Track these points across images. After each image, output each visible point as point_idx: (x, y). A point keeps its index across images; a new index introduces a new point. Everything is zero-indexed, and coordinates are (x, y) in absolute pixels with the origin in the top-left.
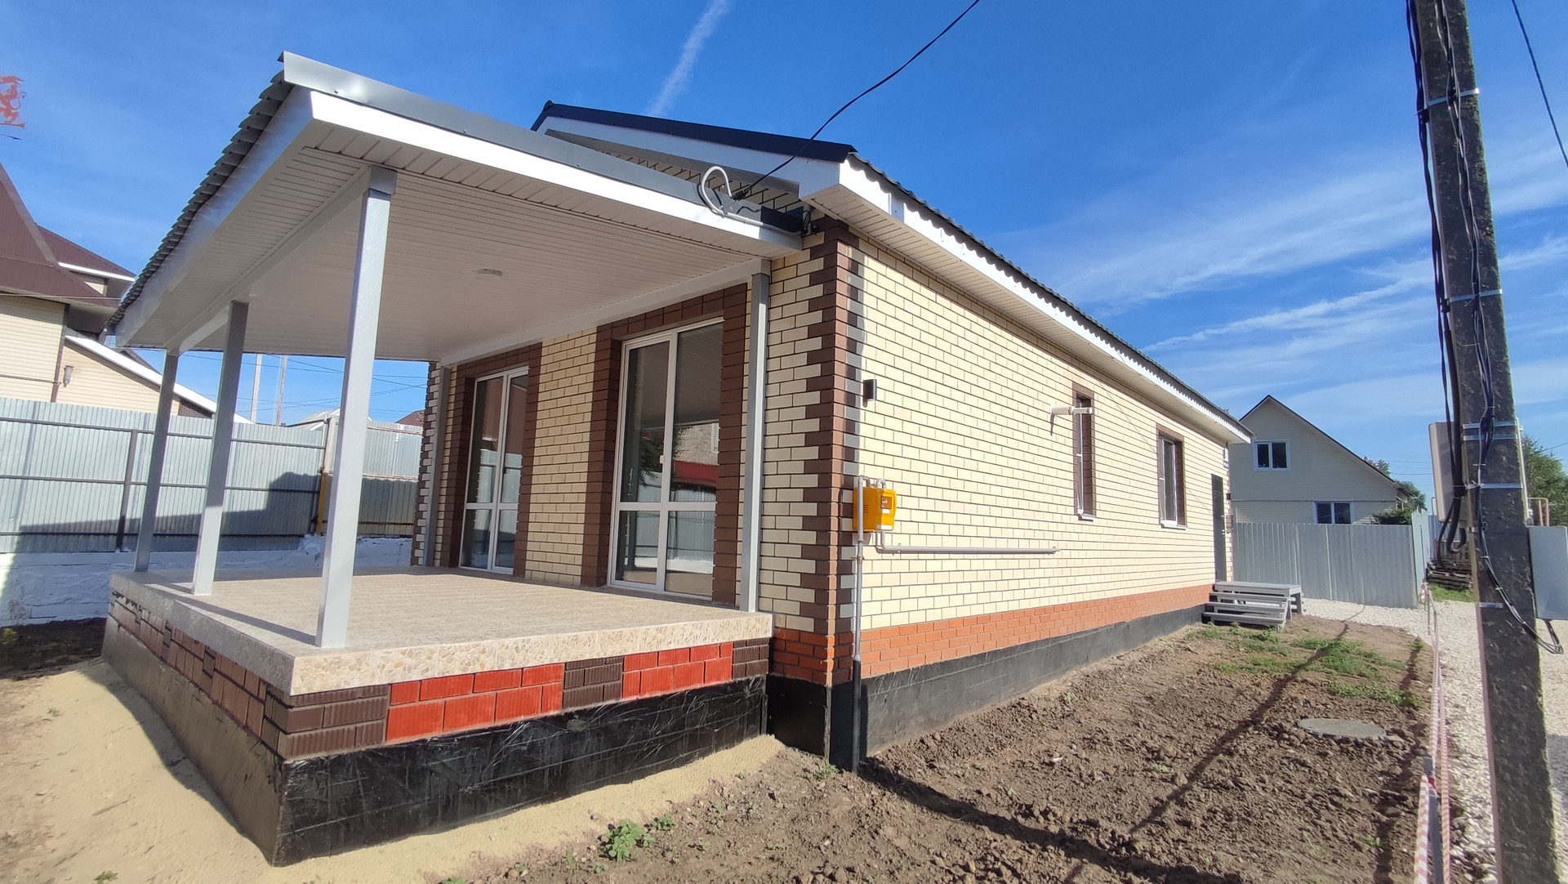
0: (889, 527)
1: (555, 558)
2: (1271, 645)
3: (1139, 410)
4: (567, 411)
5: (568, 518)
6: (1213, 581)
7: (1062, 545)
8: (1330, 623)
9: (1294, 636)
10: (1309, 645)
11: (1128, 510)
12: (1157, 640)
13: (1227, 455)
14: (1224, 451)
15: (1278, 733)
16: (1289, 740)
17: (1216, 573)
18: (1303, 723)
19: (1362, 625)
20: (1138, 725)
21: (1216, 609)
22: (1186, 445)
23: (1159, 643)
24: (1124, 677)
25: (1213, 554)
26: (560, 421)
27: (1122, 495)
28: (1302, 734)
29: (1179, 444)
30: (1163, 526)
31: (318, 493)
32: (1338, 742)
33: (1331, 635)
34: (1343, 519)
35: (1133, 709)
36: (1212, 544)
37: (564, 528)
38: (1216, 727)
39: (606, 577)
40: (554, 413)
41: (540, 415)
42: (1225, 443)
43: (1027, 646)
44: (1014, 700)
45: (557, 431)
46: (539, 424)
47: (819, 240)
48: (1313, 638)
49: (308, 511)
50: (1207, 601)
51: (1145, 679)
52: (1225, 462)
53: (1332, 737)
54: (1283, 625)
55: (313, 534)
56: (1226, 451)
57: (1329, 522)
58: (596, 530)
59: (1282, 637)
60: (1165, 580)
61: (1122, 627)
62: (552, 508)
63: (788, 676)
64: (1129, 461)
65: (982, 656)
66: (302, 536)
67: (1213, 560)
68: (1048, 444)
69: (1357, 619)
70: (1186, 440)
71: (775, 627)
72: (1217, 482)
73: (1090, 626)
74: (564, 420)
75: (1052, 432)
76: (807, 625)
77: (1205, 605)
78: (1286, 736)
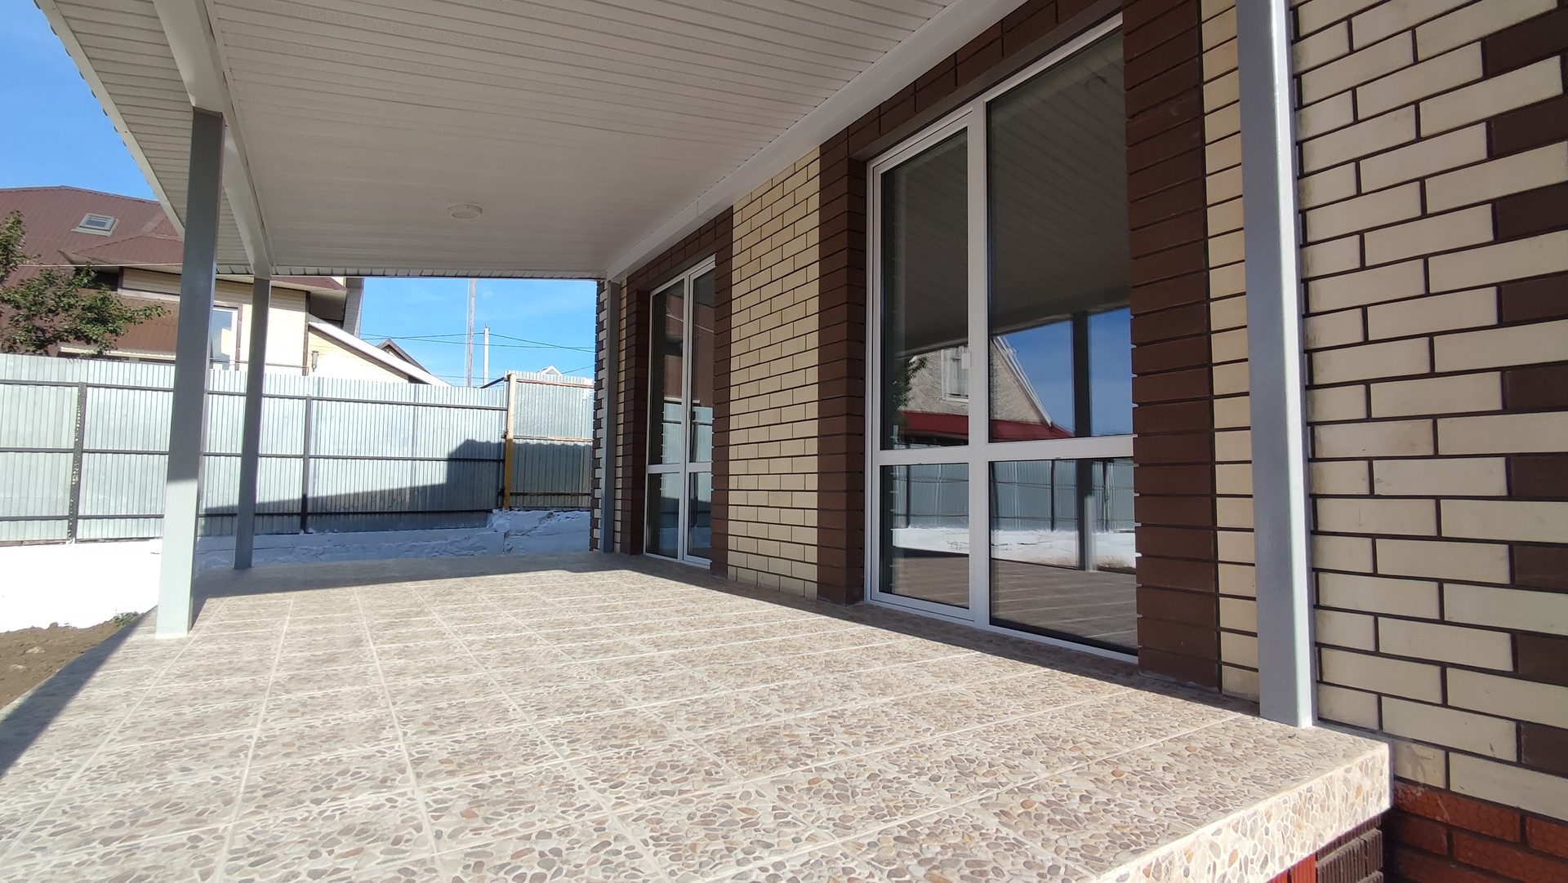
1: (771, 548)
4: (778, 303)
5: (789, 482)
26: (767, 323)
31: (504, 461)
37: (784, 499)
39: (863, 586)
40: (757, 312)
41: (735, 320)
45: (764, 339)
46: (735, 335)
49: (495, 484)
55: (500, 508)
58: (841, 501)
62: (761, 467)
66: (490, 511)
71: (1398, 781)
74: (774, 320)
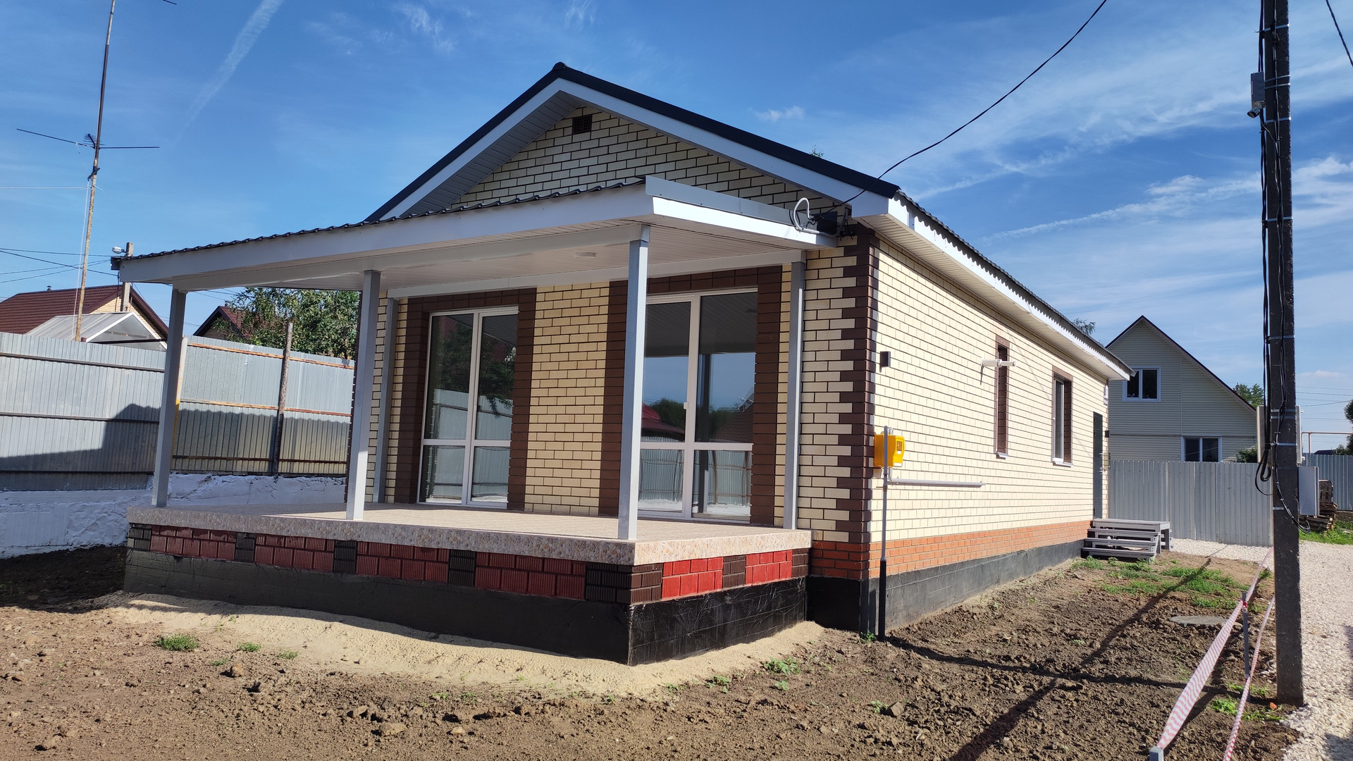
0: (900, 465)
1: (565, 491)
2: (1144, 573)
3: (1040, 355)
4: (575, 356)
5: (579, 455)
6: (1091, 518)
7: (985, 480)
8: (1193, 558)
9: (1164, 567)
10: (1176, 574)
11: (1029, 449)
12: (1047, 569)
13: (1107, 393)
14: (1105, 389)
15: (1155, 625)
16: (1164, 628)
17: (1094, 510)
18: (1174, 619)
19: (1221, 559)
20: (1053, 623)
21: (1094, 544)
22: (1074, 385)
23: (1048, 572)
24: (1032, 594)
25: (1091, 491)
26: (564, 366)
27: (1025, 435)
28: (1173, 624)
29: (1068, 384)
30: (1054, 464)
32: (1198, 628)
33: (1196, 566)
34: (1211, 457)
35: (1044, 613)
36: (1092, 481)
38: (1110, 624)
42: (1106, 380)
43: (962, 564)
44: (955, 607)
47: (853, 242)
48: (1178, 568)
50: (1085, 537)
51: (1048, 595)
52: (1105, 399)
53: (1193, 625)
54: (1153, 558)
56: (1107, 388)
57: (1197, 460)
59: (1153, 568)
60: (1054, 515)
61: (1023, 555)
62: (557, 446)
63: (826, 576)
64: (1031, 403)
65: (937, 569)
67: (1092, 497)
68: (978, 392)
69: (1218, 555)
70: (1074, 380)
71: (813, 541)
72: (1097, 418)
73: (1002, 552)
75: (981, 381)
76: (843, 537)
77: (1084, 540)
78: (1162, 626)
